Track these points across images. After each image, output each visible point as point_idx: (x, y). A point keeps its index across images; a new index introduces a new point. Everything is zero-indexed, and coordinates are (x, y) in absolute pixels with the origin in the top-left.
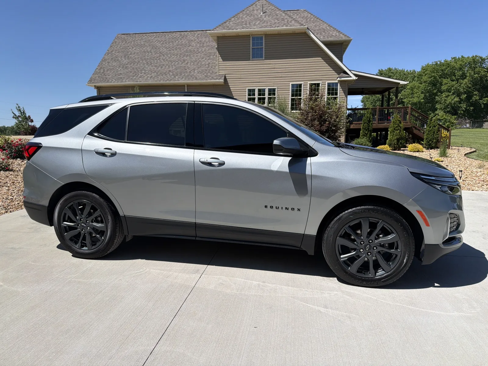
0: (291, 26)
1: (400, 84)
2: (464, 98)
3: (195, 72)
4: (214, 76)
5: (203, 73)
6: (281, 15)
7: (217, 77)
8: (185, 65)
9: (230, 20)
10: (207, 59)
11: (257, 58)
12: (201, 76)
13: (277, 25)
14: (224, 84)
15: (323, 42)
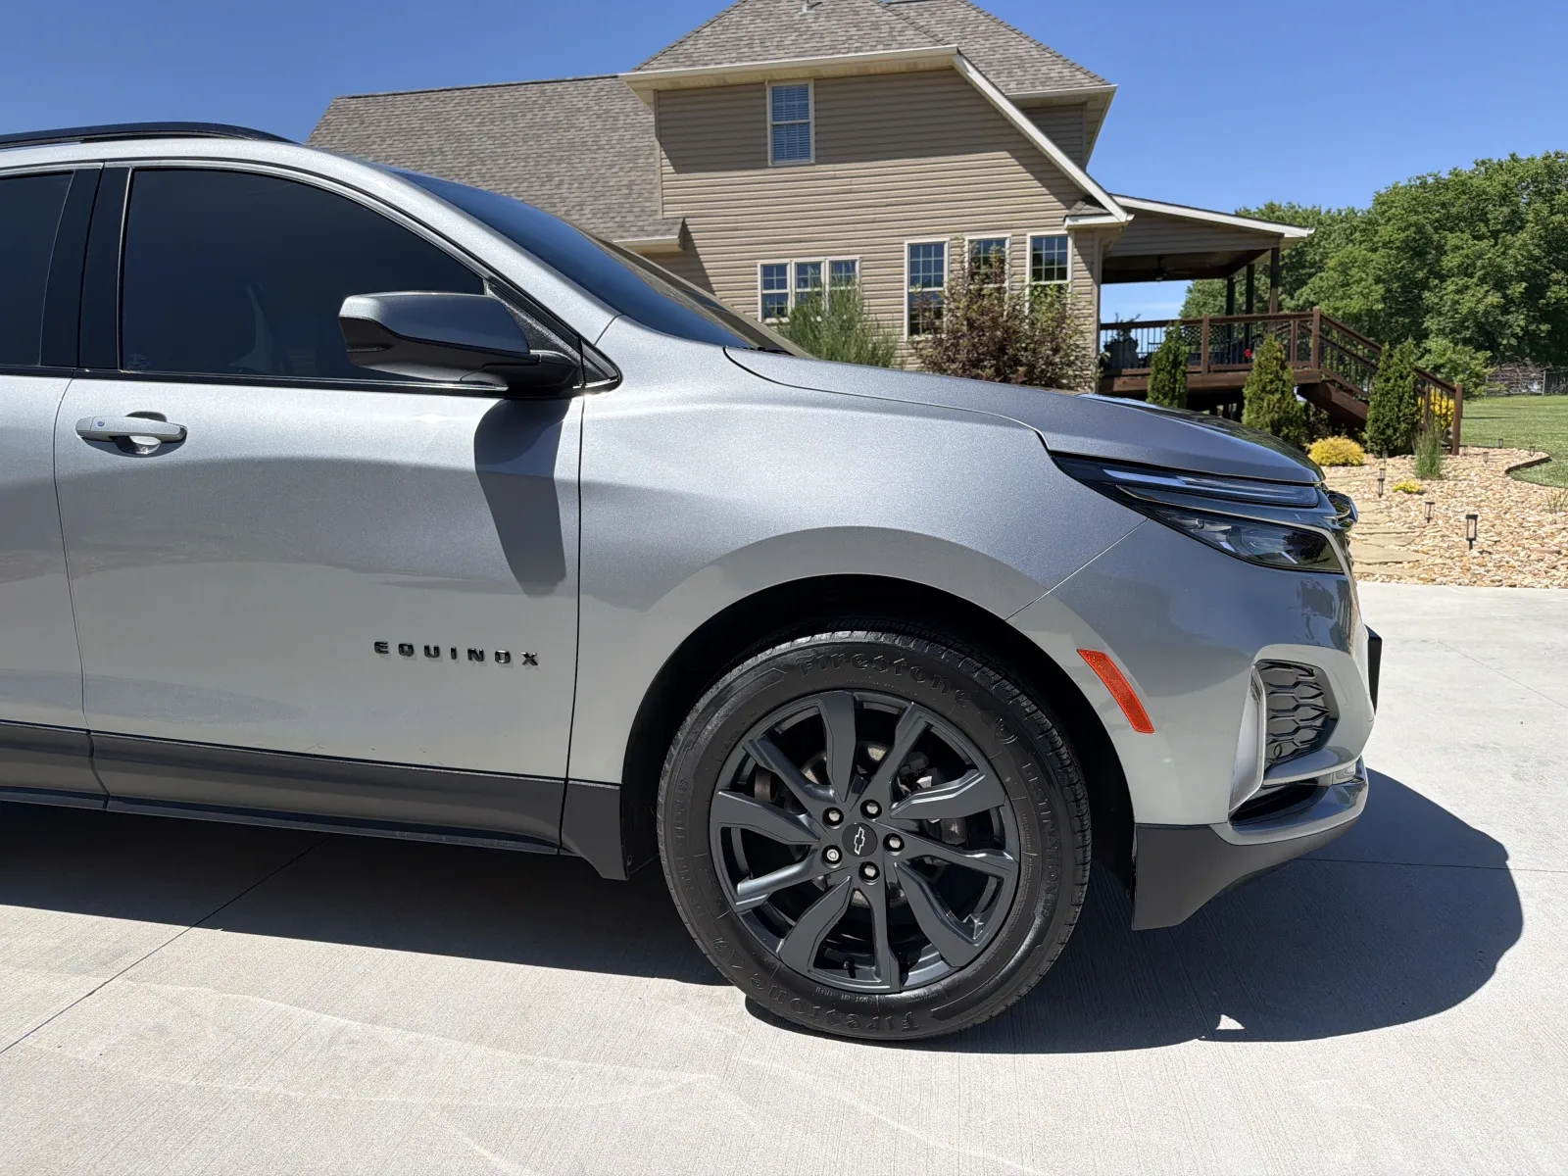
0: (902, 45)
1: (1286, 236)
2: (1517, 294)
3: (585, 212)
4: (646, 223)
5: (611, 215)
6: (871, 13)
7: (658, 227)
8: (550, 192)
9: (700, 34)
10: (625, 170)
11: (789, 158)
12: (602, 225)
13: (856, 45)
14: (679, 250)
15: (1017, 102)
